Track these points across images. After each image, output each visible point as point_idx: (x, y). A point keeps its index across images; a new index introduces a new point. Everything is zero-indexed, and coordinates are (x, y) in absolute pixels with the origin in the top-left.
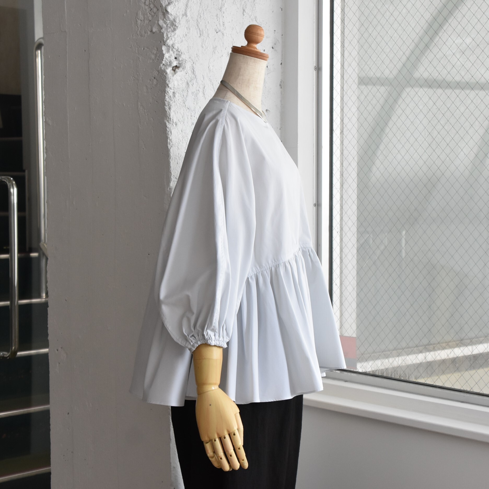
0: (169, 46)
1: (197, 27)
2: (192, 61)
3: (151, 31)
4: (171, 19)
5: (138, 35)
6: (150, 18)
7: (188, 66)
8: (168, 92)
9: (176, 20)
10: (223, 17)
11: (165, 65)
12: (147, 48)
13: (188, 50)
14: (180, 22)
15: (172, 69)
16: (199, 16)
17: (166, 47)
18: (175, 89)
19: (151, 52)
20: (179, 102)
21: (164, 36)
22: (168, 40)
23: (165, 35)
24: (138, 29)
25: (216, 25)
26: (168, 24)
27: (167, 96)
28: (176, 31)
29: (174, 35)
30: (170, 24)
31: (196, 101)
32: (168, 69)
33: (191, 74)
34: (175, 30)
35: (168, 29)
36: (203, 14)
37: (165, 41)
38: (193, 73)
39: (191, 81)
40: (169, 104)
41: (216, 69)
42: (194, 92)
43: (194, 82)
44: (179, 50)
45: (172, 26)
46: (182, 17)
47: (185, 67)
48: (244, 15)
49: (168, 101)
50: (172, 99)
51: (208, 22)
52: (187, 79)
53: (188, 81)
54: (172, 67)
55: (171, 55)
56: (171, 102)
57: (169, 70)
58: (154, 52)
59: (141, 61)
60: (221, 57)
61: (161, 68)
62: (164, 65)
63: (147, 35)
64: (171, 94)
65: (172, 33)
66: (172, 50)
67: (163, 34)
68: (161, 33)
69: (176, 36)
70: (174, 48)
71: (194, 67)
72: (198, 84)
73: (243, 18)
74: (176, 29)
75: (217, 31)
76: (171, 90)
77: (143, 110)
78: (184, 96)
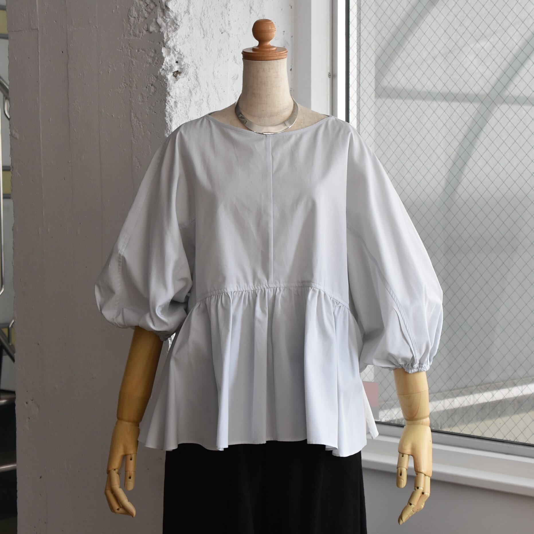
0: (170, 48)
1: (200, 27)
2: (195, 66)
3: (147, 31)
4: (172, 17)
5: (130, 34)
6: (146, 15)
7: (191, 71)
8: (169, 102)
9: (177, 18)
10: (229, 15)
11: (165, 70)
12: (143, 50)
13: (191, 53)
14: (182, 21)
15: (173, 75)
16: (203, 14)
17: (166, 49)
18: (177, 98)
19: (147, 55)
20: (181, 113)
21: (164, 37)
22: (168, 41)
23: (165, 35)
24: (131, 28)
25: (220, 25)
26: (168, 23)
27: (168, 106)
28: (178, 31)
29: (175, 36)
30: (170, 22)
31: (199, 112)
32: (168, 74)
33: (194, 81)
34: (176, 30)
35: (168, 28)
36: (207, 11)
37: (165, 42)
38: (196, 80)
39: (194, 89)
40: (171, 115)
41: (221, 75)
42: (198, 102)
43: (198, 90)
44: (181, 53)
45: (173, 25)
46: (184, 15)
47: (188, 72)
48: (251, 13)
49: (169, 112)
50: (174, 109)
51: (213, 21)
52: (190, 86)
53: (191, 89)
54: (173, 73)
55: (172, 59)
56: (173, 113)
57: (170, 76)
58: (151, 55)
59: (134, 64)
60: (227, 62)
61: (160, 73)
62: (163, 70)
63: (142, 35)
64: (172, 103)
65: (173, 32)
66: (173, 53)
67: (163, 34)
68: (160, 33)
69: (177, 37)
70: (175, 50)
71: (198, 73)
72: (202, 92)
73: (250, 17)
74: (178, 28)
75: (223, 31)
76: (172, 99)
77: (138, 121)
78: (186, 106)
